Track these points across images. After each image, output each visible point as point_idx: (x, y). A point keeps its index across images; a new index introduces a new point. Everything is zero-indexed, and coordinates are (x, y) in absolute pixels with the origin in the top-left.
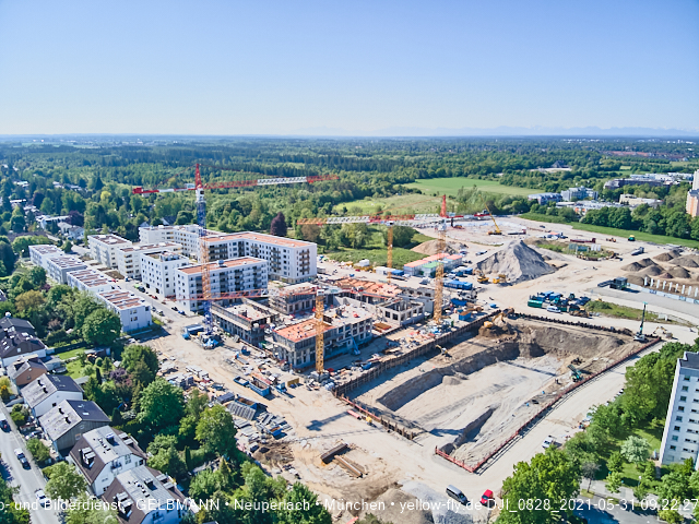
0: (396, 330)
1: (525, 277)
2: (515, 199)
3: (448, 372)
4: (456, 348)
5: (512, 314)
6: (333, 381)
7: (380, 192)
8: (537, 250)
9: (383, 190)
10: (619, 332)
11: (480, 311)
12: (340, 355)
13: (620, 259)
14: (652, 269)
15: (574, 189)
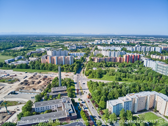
13: (20, 81)
14: (25, 84)
15: (18, 57)
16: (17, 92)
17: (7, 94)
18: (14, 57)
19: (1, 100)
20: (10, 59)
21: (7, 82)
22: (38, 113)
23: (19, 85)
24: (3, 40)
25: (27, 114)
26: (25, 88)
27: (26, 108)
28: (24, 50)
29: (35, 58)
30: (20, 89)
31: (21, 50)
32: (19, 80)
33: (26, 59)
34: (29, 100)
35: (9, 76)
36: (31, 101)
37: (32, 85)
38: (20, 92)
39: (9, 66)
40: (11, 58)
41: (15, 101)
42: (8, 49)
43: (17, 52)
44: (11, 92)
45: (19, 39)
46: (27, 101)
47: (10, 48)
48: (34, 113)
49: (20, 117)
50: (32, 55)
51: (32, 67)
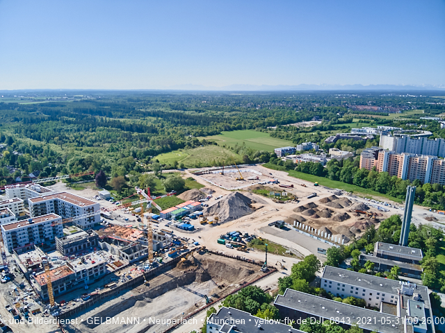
0: (124, 268)
1: (231, 219)
2: (263, 153)
3: (140, 298)
4: (155, 279)
5: (203, 251)
6: (59, 311)
7: (190, 145)
8: (250, 197)
9: (192, 143)
10: (256, 264)
11: (185, 249)
12: (75, 290)
13: (299, 201)
14: (309, 212)
15: (304, 144)
16: (289, 226)
17: (266, 224)
18: (295, 144)
19: (253, 234)
20: (286, 148)
21: (271, 197)
22: (326, 295)
23: (294, 211)
24: (280, 102)
25: (302, 285)
26: (306, 222)
27: (301, 269)
28: (322, 129)
29: (344, 153)
30: (297, 221)
31: (315, 129)
32: (296, 199)
33: (322, 152)
34: (311, 253)
35: (277, 186)
36: (315, 258)
37: (325, 219)
38: (294, 227)
39: (281, 164)
40: (289, 146)
41: (280, 246)
42: (286, 124)
43: (304, 132)
44: (277, 222)
45: (313, 102)
46: (307, 253)
47: (291, 122)
48: (317, 290)
49: (285, 286)
50: (338, 142)
51: (332, 173)
